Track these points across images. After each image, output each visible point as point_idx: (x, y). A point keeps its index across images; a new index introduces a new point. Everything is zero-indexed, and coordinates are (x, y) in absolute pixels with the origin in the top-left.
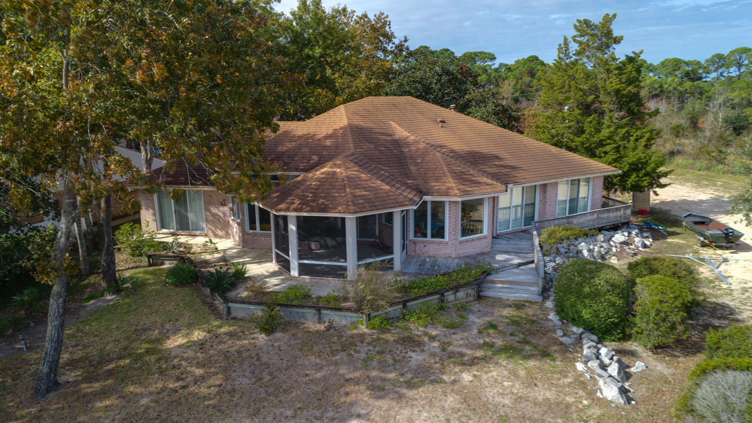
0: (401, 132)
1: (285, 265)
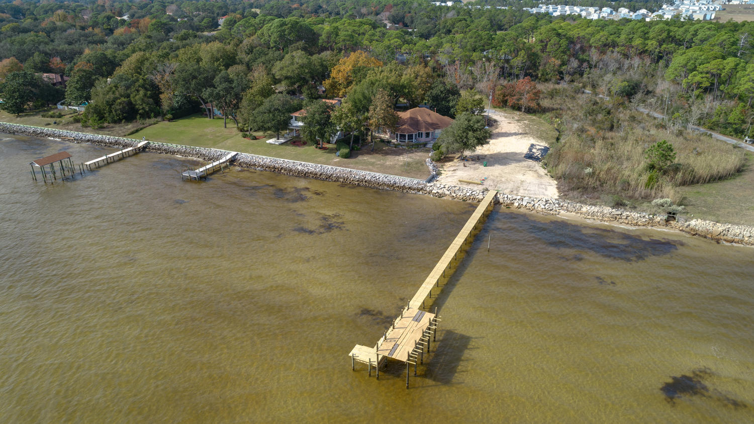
0: (419, 118)
1: (397, 140)
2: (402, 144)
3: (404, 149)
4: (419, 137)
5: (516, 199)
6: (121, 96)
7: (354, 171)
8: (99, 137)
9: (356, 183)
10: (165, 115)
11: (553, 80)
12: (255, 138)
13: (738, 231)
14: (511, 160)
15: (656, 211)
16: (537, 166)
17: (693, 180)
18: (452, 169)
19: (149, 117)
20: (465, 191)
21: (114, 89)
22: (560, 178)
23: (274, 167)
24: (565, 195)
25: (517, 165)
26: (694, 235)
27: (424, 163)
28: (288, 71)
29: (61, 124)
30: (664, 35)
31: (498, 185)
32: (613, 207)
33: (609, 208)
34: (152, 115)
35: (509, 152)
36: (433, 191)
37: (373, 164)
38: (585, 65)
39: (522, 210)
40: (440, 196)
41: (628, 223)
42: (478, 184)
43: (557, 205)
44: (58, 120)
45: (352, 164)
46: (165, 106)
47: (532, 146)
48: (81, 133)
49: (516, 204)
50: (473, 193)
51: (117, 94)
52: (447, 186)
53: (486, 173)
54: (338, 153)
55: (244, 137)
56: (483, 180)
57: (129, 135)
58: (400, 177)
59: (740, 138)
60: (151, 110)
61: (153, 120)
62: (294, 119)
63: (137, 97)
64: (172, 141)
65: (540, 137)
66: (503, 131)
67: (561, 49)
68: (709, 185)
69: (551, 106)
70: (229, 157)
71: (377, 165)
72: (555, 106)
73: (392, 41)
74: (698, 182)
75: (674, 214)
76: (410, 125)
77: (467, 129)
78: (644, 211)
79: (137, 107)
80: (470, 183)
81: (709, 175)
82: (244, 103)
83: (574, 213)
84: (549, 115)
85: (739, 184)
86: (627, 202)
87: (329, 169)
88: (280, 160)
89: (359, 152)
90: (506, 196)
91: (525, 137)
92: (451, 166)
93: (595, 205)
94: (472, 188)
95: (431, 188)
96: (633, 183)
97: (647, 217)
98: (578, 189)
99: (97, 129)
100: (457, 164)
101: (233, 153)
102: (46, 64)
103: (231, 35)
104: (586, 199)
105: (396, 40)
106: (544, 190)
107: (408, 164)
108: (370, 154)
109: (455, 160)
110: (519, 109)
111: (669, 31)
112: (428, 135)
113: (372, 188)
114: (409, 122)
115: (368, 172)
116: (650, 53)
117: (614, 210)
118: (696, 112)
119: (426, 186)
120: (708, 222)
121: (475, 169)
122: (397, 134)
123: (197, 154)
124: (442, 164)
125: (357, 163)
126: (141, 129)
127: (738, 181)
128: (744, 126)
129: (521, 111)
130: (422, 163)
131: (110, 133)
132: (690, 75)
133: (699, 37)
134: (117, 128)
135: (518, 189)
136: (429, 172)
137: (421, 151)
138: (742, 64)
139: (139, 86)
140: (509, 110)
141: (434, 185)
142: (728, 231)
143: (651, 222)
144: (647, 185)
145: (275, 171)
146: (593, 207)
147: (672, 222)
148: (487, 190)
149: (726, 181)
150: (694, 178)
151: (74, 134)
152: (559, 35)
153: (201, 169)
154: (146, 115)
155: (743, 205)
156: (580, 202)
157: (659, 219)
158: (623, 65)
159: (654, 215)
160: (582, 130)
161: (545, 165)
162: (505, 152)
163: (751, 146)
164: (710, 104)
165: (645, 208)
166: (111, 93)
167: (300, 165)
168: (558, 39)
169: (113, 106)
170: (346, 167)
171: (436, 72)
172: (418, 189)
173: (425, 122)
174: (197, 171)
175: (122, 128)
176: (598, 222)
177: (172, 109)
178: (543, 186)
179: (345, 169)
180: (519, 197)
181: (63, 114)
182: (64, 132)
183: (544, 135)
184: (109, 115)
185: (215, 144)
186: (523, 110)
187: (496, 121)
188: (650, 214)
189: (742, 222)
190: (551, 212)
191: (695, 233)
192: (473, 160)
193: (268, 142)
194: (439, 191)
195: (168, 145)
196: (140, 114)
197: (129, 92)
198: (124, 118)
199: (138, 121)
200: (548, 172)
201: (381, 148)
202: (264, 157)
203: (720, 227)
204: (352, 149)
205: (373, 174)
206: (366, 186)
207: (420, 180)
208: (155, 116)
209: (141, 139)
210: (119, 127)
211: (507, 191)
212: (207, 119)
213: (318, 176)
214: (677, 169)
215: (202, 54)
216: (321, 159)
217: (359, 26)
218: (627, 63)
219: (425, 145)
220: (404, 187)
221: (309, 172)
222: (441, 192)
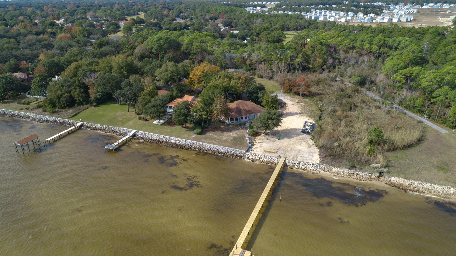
0: (241, 108)
1: (229, 121)
2: (232, 123)
3: (233, 127)
4: (241, 119)
5: (296, 163)
6: (66, 92)
7: (204, 144)
8: (53, 119)
9: (206, 152)
10: (92, 103)
11: (319, 71)
12: (146, 120)
13: (416, 185)
14: (294, 134)
15: (373, 171)
16: (308, 137)
17: (394, 149)
18: (260, 141)
19: (83, 104)
20: (267, 158)
21: (61, 87)
22: (321, 148)
23: (158, 141)
24: (323, 160)
25: (296, 138)
26: (393, 186)
27: (244, 137)
28: (164, 75)
29: (30, 109)
30: (382, 43)
31: (286, 154)
32: (349, 169)
33: (347, 169)
34: (84, 103)
35: (292, 128)
36: (250, 158)
37: (215, 139)
38: (337, 61)
39: (300, 170)
40: (254, 160)
41: (357, 179)
42: (275, 153)
43: (319, 167)
44: (28, 106)
45: (203, 139)
46: (92, 98)
47: (306, 123)
48: (42, 116)
49: (296, 167)
50: (272, 159)
51: (63, 92)
52: (257, 155)
53: (279, 144)
54: (195, 131)
55: (140, 119)
56: (278, 150)
57: (71, 117)
58: (231, 148)
59: (422, 115)
60: (84, 101)
61: (85, 106)
62: (169, 107)
63: (75, 93)
64: (97, 122)
65: (310, 116)
66: (289, 111)
67: (323, 52)
68: (403, 151)
69: (317, 91)
70: (131, 134)
71: (217, 139)
72: (320, 92)
73: (225, 48)
74: (396, 149)
75: (382, 173)
76: (236, 112)
77: (268, 119)
78: (366, 171)
79: (75, 98)
80: (270, 152)
81: (403, 145)
82: (140, 100)
83: (328, 172)
84: (316, 98)
85: (418, 150)
86: (357, 166)
87: (190, 142)
88: (162, 136)
89: (207, 129)
90: (290, 161)
91: (302, 116)
92: (260, 139)
93: (339, 167)
94: (271, 155)
95: (248, 156)
96: (361, 152)
97: (368, 175)
98: (331, 156)
99: (52, 113)
100: (263, 138)
101: (134, 131)
102: (17, 66)
103: (128, 42)
104: (334, 163)
105: (227, 47)
106: (311, 157)
107: (235, 139)
108: (214, 131)
109: (262, 135)
110: (299, 94)
111: (385, 41)
112: (246, 118)
113: (215, 155)
114: (235, 110)
115: (213, 145)
116: (374, 53)
117: (350, 171)
118: (397, 99)
119: (245, 154)
120: (400, 178)
121: (273, 141)
122: (229, 118)
123: (112, 131)
124: (254, 138)
125: (206, 138)
126: (78, 113)
127: (418, 148)
128: (424, 109)
129: (299, 95)
130: (242, 138)
131: (59, 115)
132: (395, 75)
133: (401, 45)
134: (64, 112)
135: (297, 156)
136: (247, 144)
137: (243, 129)
138: (423, 71)
139: (76, 86)
140: (293, 95)
141: (250, 154)
142: (411, 184)
143: (370, 178)
144: (369, 154)
145: (159, 143)
146: (339, 169)
147: (381, 178)
148: (280, 157)
149: (412, 148)
150: (395, 147)
151: (38, 116)
152: (321, 43)
153: (116, 144)
154: (80, 103)
155: (420, 166)
156: (332, 165)
157: (374, 176)
158: (358, 61)
159: (372, 174)
160: (334, 111)
161: (313, 138)
162: (290, 128)
163: (427, 121)
164: (405, 94)
165: (367, 169)
166: (59, 90)
167: (173, 140)
168: (321, 46)
169: (61, 99)
170: (200, 142)
171: (251, 66)
172: (241, 156)
173: (244, 110)
174: (113, 145)
175: (67, 112)
176: (341, 178)
177: (97, 99)
178: (311, 154)
179: (199, 142)
180: (298, 162)
181: (30, 101)
182: (31, 115)
183: (313, 114)
184: (59, 104)
185: (123, 124)
186: (301, 95)
187: (285, 104)
188: (370, 173)
189: (419, 179)
190: (316, 172)
191: (393, 185)
192: (272, 135)
193: (154, 123)
194: (253, 158)
195: (95, 125)
196: (77, 103)
197: (70, 89)
198: (68, 105)
199: (76, 107)
200: (314, 142)
201: (220, 127)
202: (152, 134)
203: (407, 182)
204: (203, 128)
205: (215, 146)
206: (211, 154)
207: (242, 150)
208: (86, 104)
209: (79, 120)
210: (65, 111)
211: (291, 158)
212: (117, 105)
213: (184, 147)
214: (385, 142)
215: (113, 63)
216: (185, 135)
217: (205, 37)
218: (361, 58)
219: (245, 124)
220: (233, 155)
221: (179, 144)
222: (254, 158)
